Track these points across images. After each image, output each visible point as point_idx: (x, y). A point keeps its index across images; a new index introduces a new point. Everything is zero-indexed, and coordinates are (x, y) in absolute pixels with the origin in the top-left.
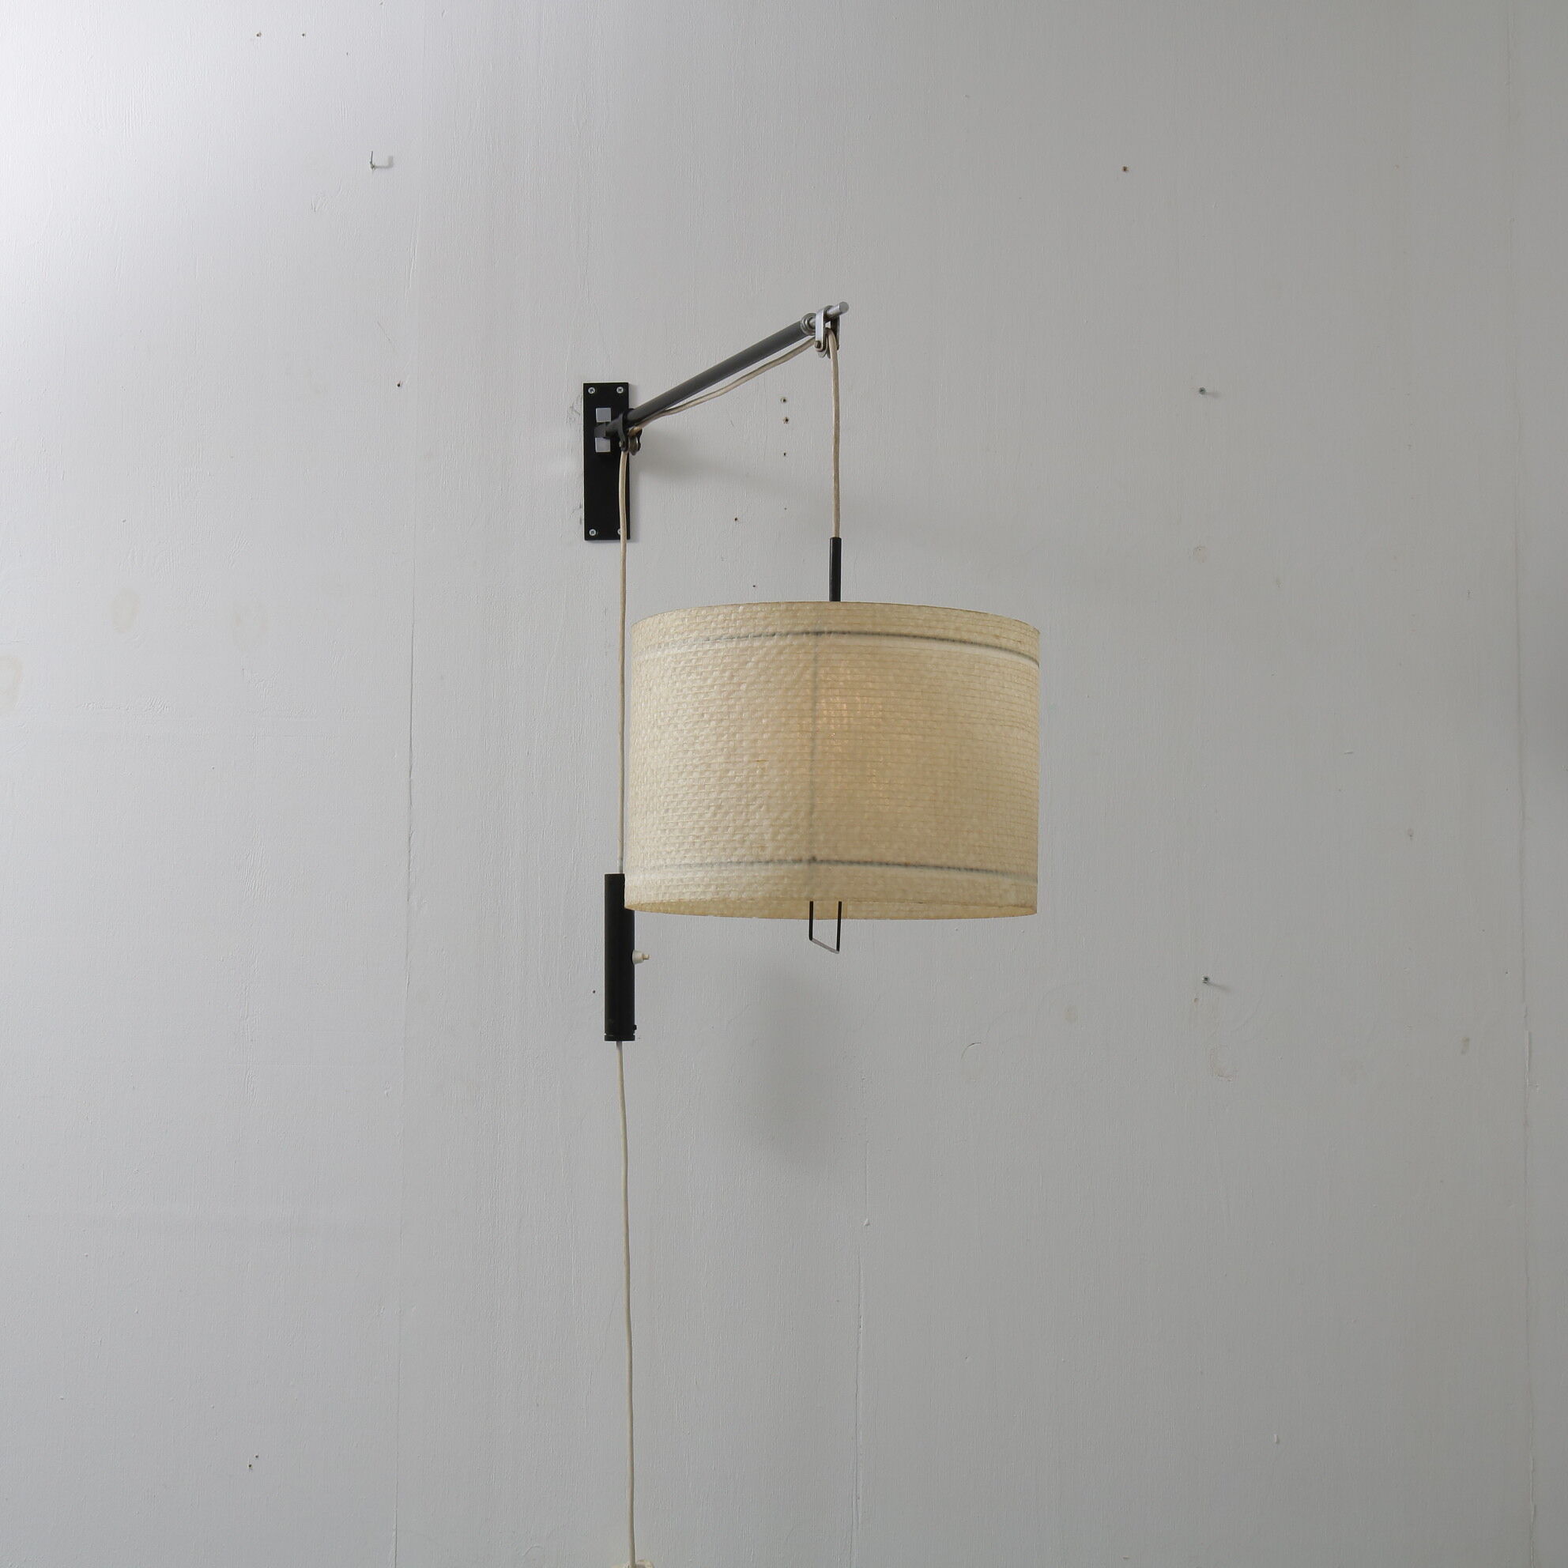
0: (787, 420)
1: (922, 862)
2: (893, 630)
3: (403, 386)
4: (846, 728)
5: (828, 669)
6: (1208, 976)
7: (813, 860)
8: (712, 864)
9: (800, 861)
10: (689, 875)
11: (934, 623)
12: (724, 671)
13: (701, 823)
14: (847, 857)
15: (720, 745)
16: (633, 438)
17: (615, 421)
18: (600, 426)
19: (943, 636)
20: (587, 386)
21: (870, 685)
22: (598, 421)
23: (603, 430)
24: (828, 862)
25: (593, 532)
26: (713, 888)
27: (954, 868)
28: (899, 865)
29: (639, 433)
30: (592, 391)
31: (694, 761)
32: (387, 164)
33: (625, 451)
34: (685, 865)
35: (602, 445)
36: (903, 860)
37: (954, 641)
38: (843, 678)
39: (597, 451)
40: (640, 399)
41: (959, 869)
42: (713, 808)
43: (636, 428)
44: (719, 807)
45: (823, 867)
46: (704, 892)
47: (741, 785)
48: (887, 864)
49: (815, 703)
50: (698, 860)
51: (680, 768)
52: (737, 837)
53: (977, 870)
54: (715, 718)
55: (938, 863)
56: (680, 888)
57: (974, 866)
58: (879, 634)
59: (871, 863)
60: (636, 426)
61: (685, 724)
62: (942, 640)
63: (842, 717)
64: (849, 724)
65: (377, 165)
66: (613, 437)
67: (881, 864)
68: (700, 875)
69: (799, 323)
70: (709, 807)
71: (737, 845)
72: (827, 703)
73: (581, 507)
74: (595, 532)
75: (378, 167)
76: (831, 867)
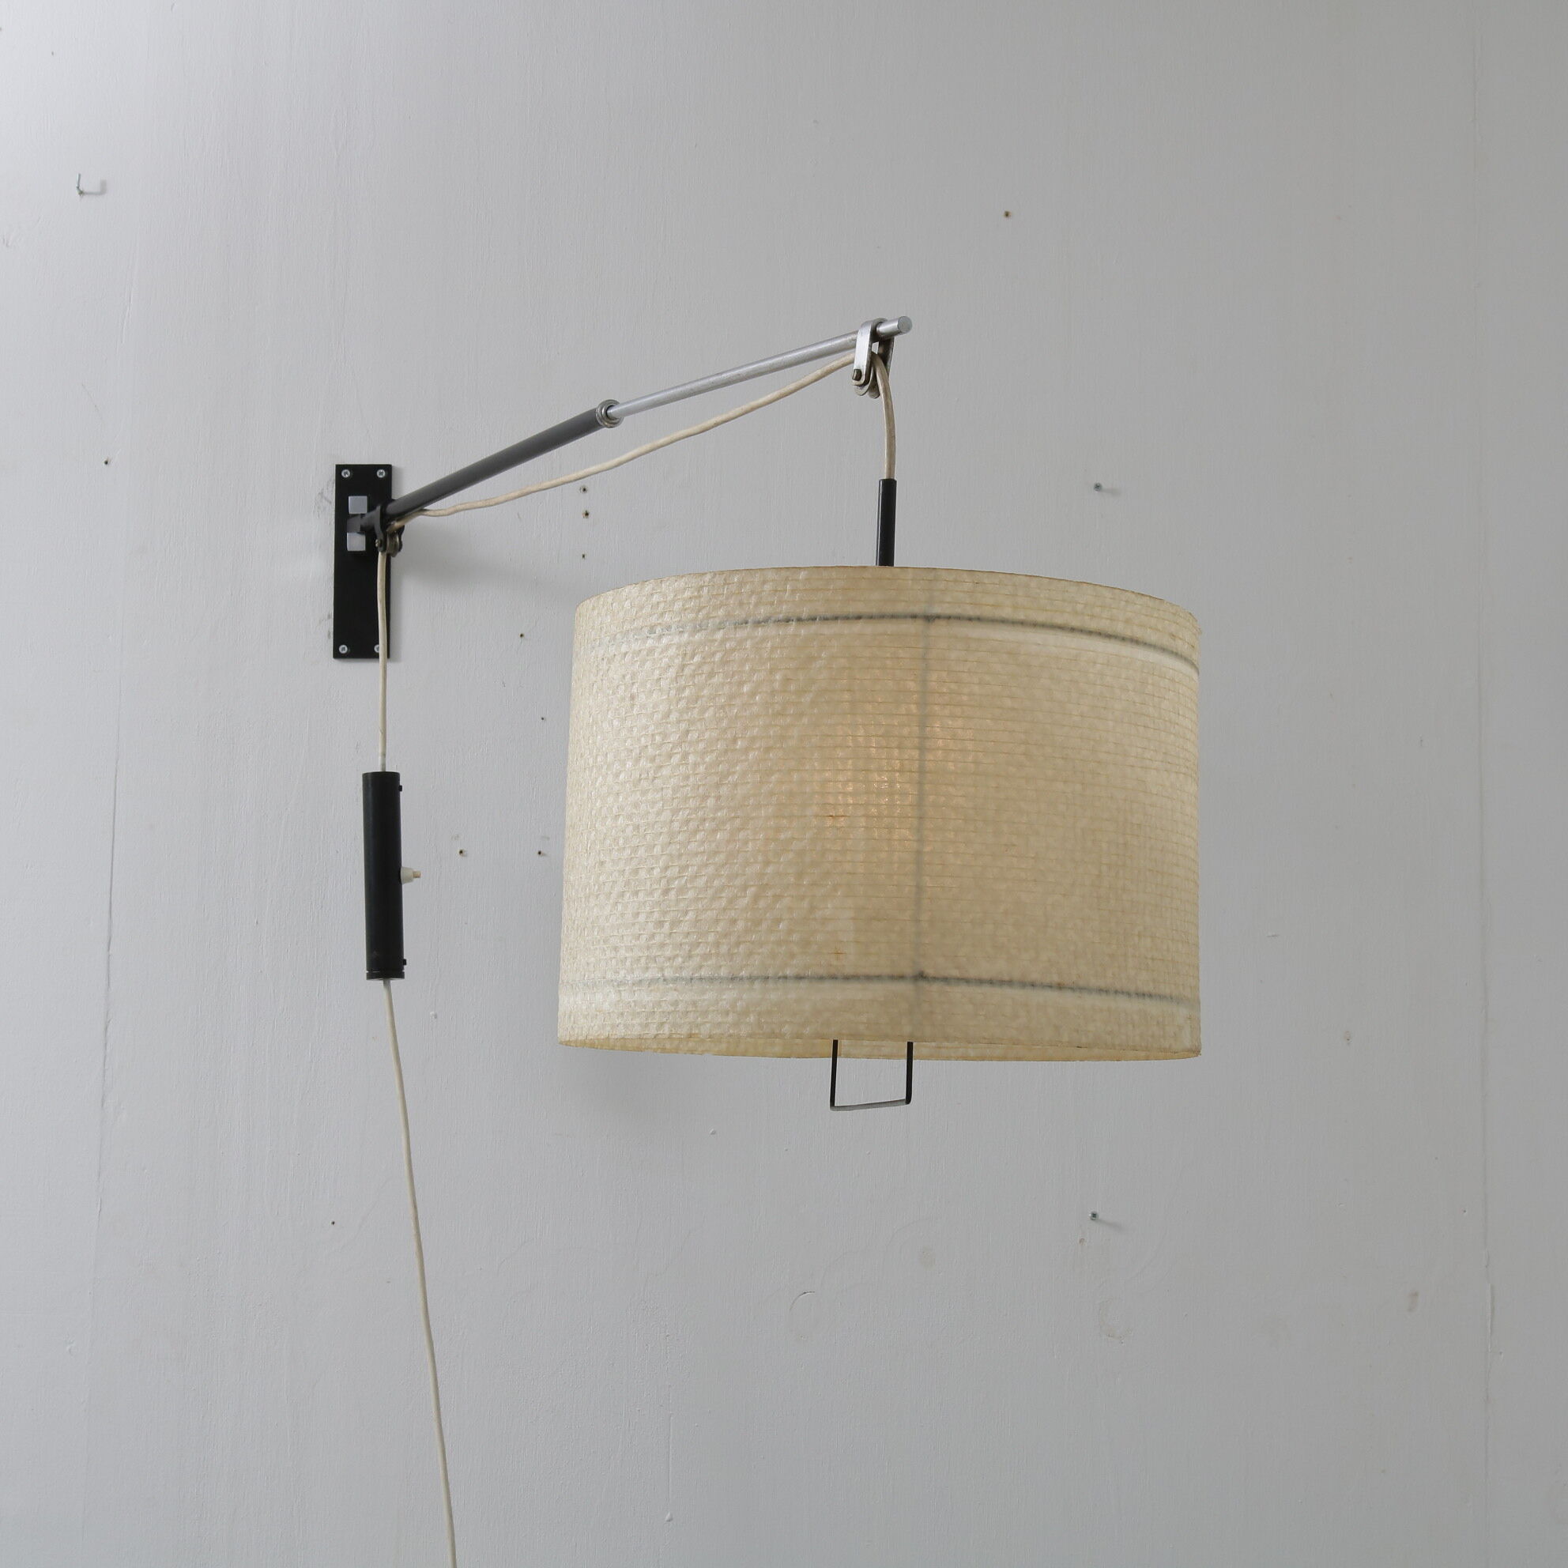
0: (587, 514)
1: (1081, 983)
2: (1041, 617)
3: (112, 464)
4: (972, 767)
5: (944, 674)
7: (921, 976)
8: (751, 979)
9: (901, 977)
10: (709, 995)
11: (1097, 610)
12: (772, 671)
13: (732, 914)
14: (972, 973)
15: (765, 789)
16: (393, 536)
17: (373, 513)
18: (353, 519)
19: (1110, 631)
20: (340, 468)
21: (1008, 703)
22: (351, 512)
23: (357, 523)
24: (946, 980)
25: (344, 649)
26: (752, 1018)
27: (1123, 993)
28: (1049, 986)
29: (401, 530)
30: (346, 474)
31: (720, 813)
32: (98, 190)
33: (382, 552)
34: (701, 979)
35: (356, 542)
36: (1056, 979)
37: (1123, 639)
38: (966, 690)
39: (349, 549)
40: (406, 486)
41: (1129, 994)
42: (751, 891)
43: (397, 524)
44: (765, 888)
45: (935, 987)
46: (736, 1024)
47: (802, 853)
48: (1033, 985)
49: (922, 726)
50: (723, 972)
51: (692, 825)
52: (795, 937)
53: (1150, 996)
54: (757, 745)
55: (1102, 983)
56: (691, 1015)
57: (1146, 989)
58: (1022, 623)
59: (1010, 983)
60: (398, 520)
61: (704, 753)
62: (1109, 636)
63: (965, 751)
64: (976, 762)
65: (85, 190)
66: (368, 532)
67: (1023, 984)
68: (730, 995)
69: (595, 410)
70: (745, 888)
71: (796, 949)
72: (942, 728)
73: (329, 617)
74: (346, 648)
75: (87, 193)
76: (948, 988)
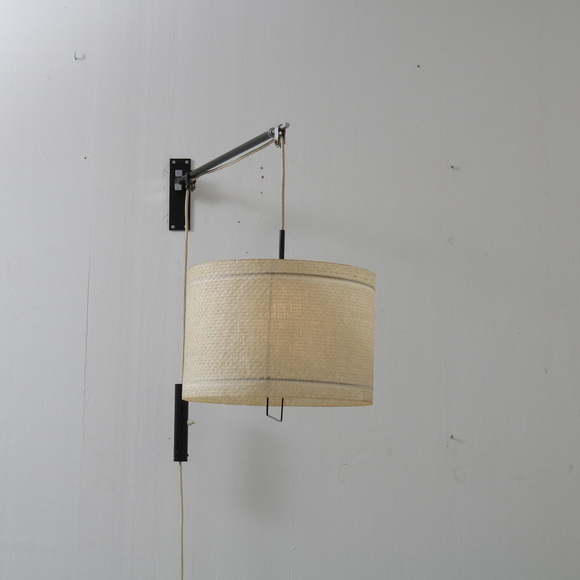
0: (263, 177)
1: (319, 380)
2: (307, 272)
3: (87, 159)
4: (285, 317)
5: (277, 290)
6: (453, 435)
7: (269, 378)
8: (222, 380)
9: (263, 379)
10: (211, 385)
11: (326, 270)
12: (229, 290)
13: (217, 361)
14: (284, 377)
15: (226, 325)
16: (192, 184)
17: (184, 176)
18: (177, 178)
19: (330, 276)
20: (171, 160)
21: (296, 298)
22: (176, 176)
23: (178, 180)
24: (276, 379)
25: (173, 227)
26: (222, 391)
27: (334, 383)
28: (309, 381)
29: (195, 182)
30: (174, 162)
31: (215, 332)
32: (81, 57)
33: (188, 190)
34: (209, 380)
35: (178, 187)
36: (311, 379)
37: (335, 278)
38: (283, 295)
40: (196, 166)
41: (336, 383)
42: (222, 354)
43: (193, 180)
44: (226, 353)
45: (273, 382)
46: (218, 393)
47: (236, 343)
48: (303, 381)
49: (270, 306)
50: (215, 378)
51: (208, 335)
52: (234, 367)
53: (345, 384)
54: (224, 312)
55: (327, 380)
56: (207, 390)
57: (343, 382)
58: (301, 274)
59: (296, 380)
60: (194, 178)
61: (211, 315)
62: (330, 277)
63: (283, 312)
65: (77, 58)
66: (183, 183)
67: (300, 381)
68: (216, 384)
69: (267, 132)
70: (221, 353)
71: (234, 371)
72: (276, 306)
73: (168, 215)
74: (174, 227)
75: (78, 59)
76: (277, 382)
